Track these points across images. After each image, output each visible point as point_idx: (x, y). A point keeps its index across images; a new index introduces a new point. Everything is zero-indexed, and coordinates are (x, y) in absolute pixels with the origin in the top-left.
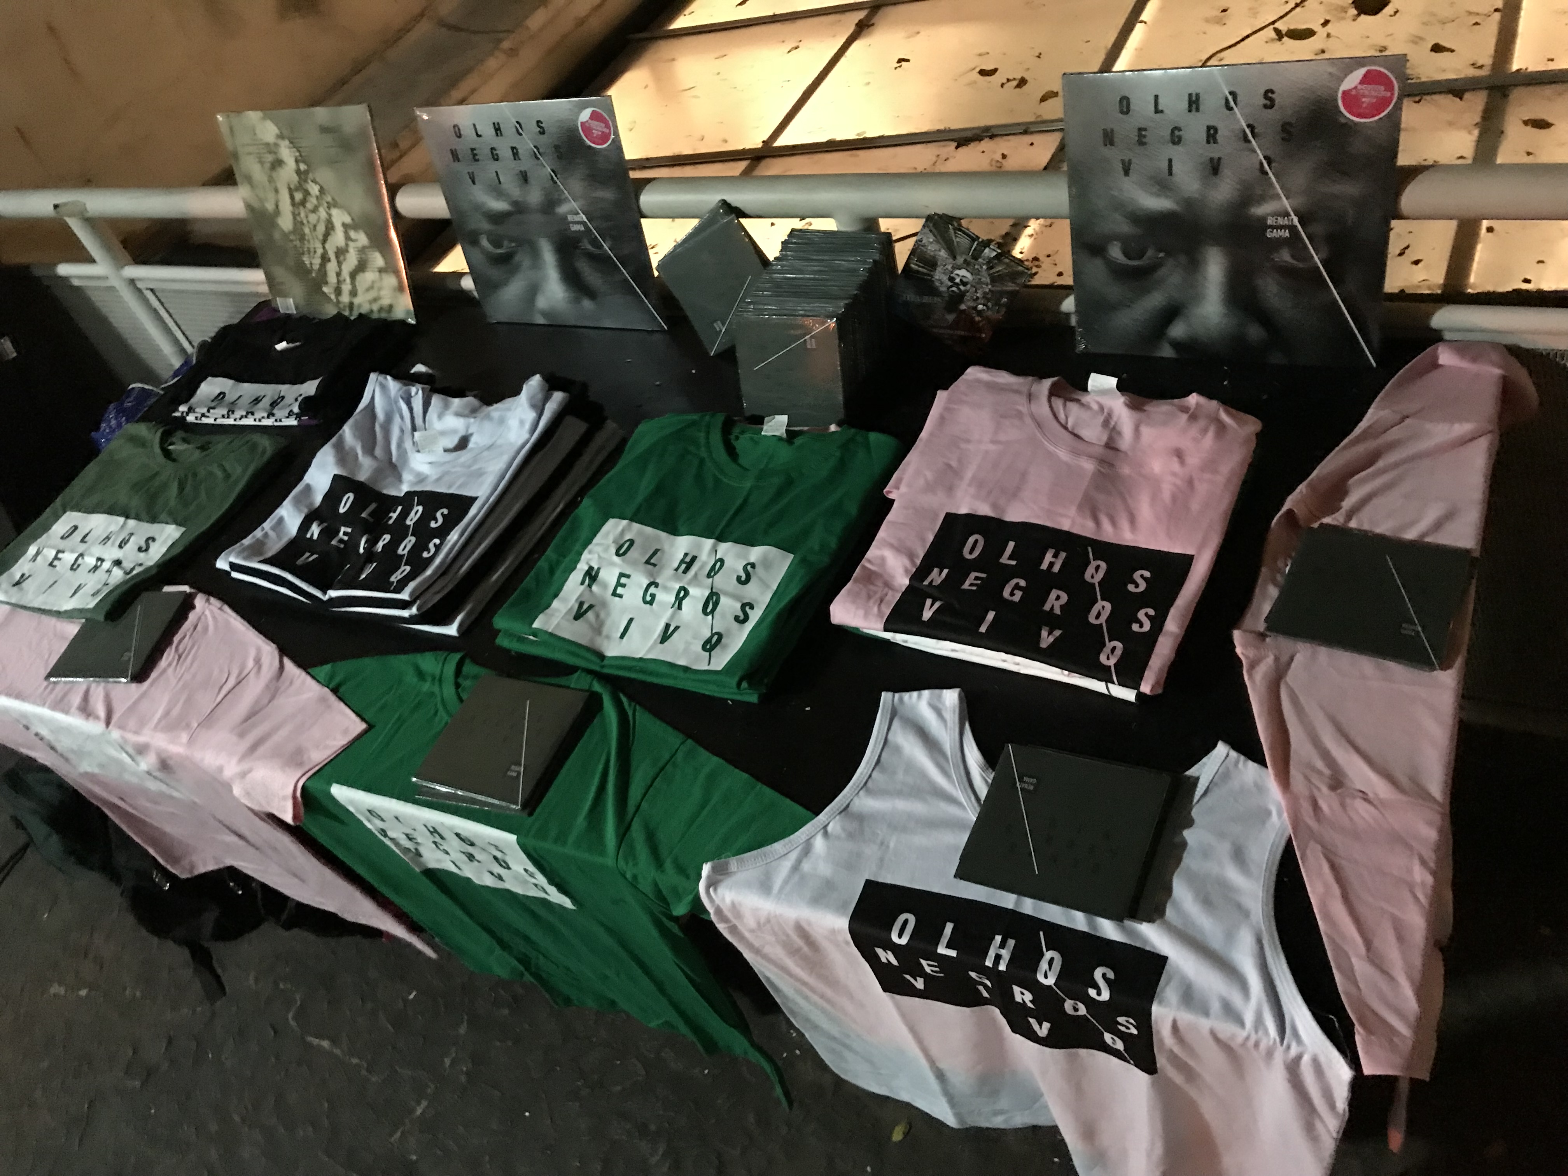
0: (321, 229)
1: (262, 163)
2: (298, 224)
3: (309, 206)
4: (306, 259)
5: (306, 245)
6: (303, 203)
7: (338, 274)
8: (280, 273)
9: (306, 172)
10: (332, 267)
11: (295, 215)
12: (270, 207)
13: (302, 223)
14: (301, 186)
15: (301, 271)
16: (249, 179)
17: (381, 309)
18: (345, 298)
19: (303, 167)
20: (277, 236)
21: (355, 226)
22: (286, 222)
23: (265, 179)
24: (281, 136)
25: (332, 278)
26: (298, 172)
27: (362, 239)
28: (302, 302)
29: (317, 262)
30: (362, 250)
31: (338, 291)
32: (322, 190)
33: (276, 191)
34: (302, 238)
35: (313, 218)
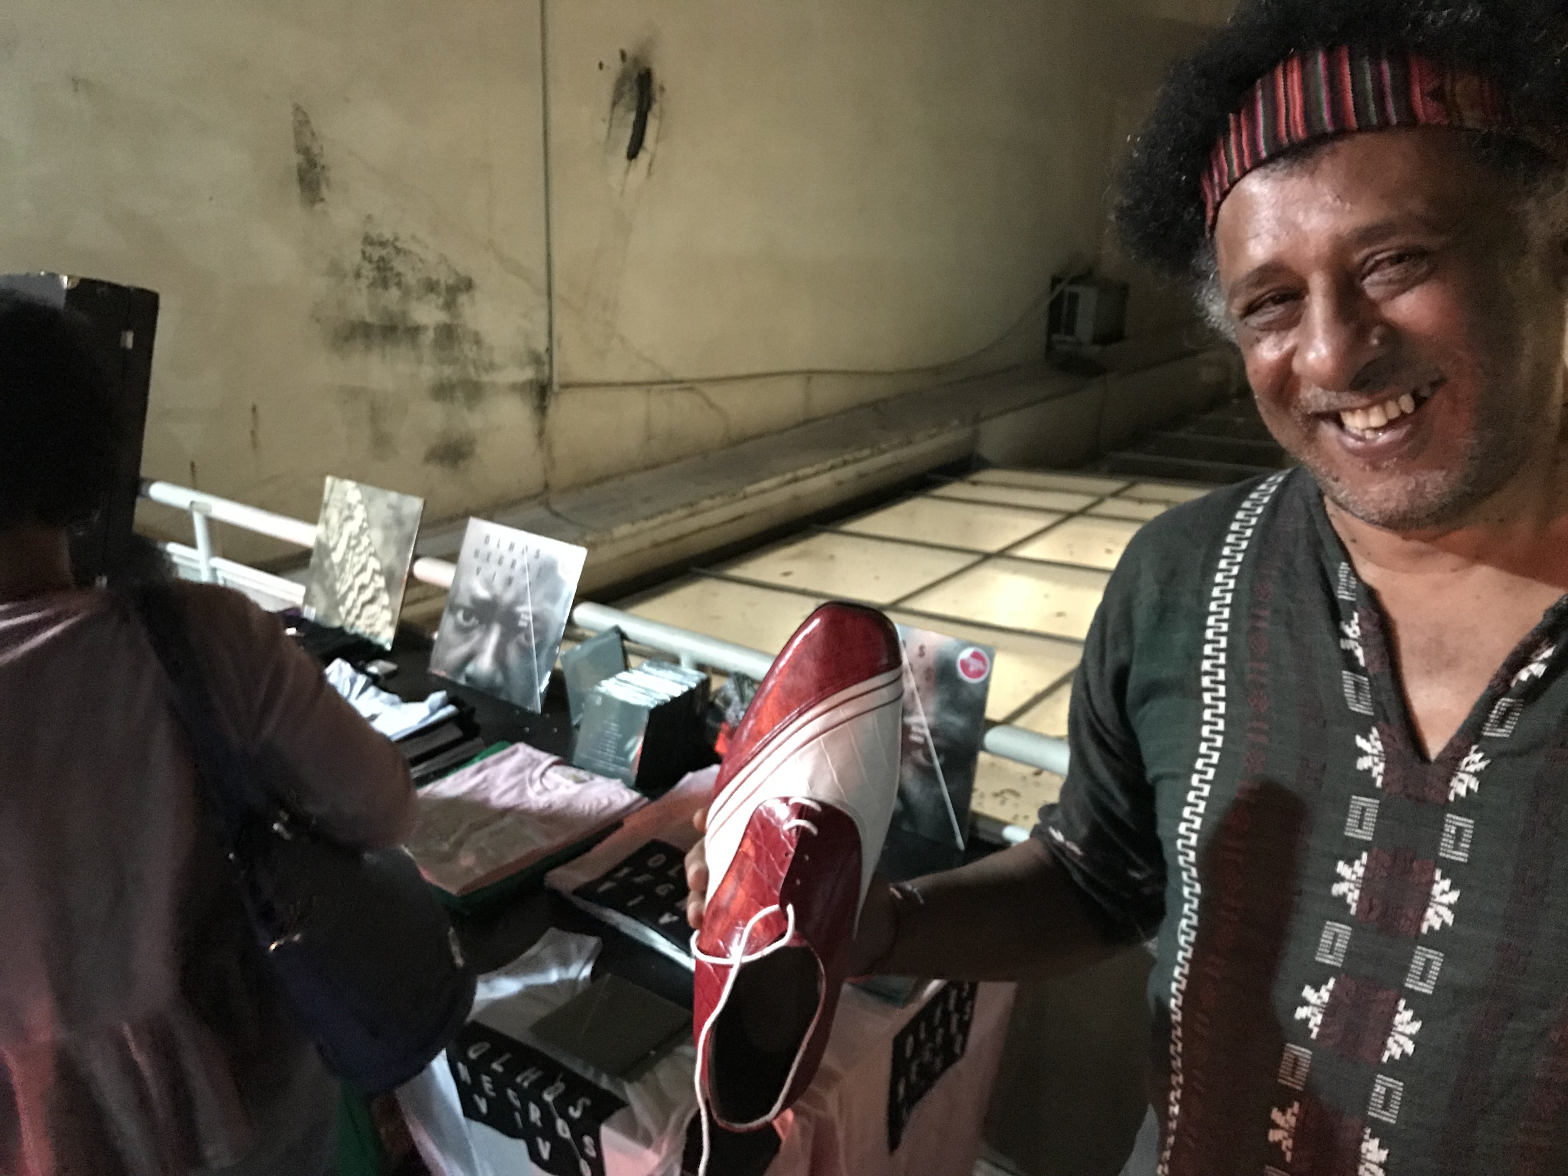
0: (358, 567)
1: (340, 513)
2: (344, 561)
3: (358, 550)
4: (338, 585)
5: (343, 575)
6: (354, 548)
7: (355, 601)
8: (316, 588)
9: (366, 529)
10: (352, 595)
11: (345, 554)
12: (331, 544)
13: (347, 561)
14: (358, 537)
15: (330, 592)
16: (327, 523)
17: (372, 634)
18: (351, 619)
19: (365, 525)
20: (326, 564)
21: (380, 573)
22: (336, 557)
23: (337, 526)
24: (361, 502)
25: (349, 603)
26: (361, 528)
27: (381, 582)
28: (321, 614)
29: (344, 589)
30: (378, 590)
31: (349, 613)
32: (370, 544)
33: (341, 535)
34: (342, 570)
35: (356, 559)
